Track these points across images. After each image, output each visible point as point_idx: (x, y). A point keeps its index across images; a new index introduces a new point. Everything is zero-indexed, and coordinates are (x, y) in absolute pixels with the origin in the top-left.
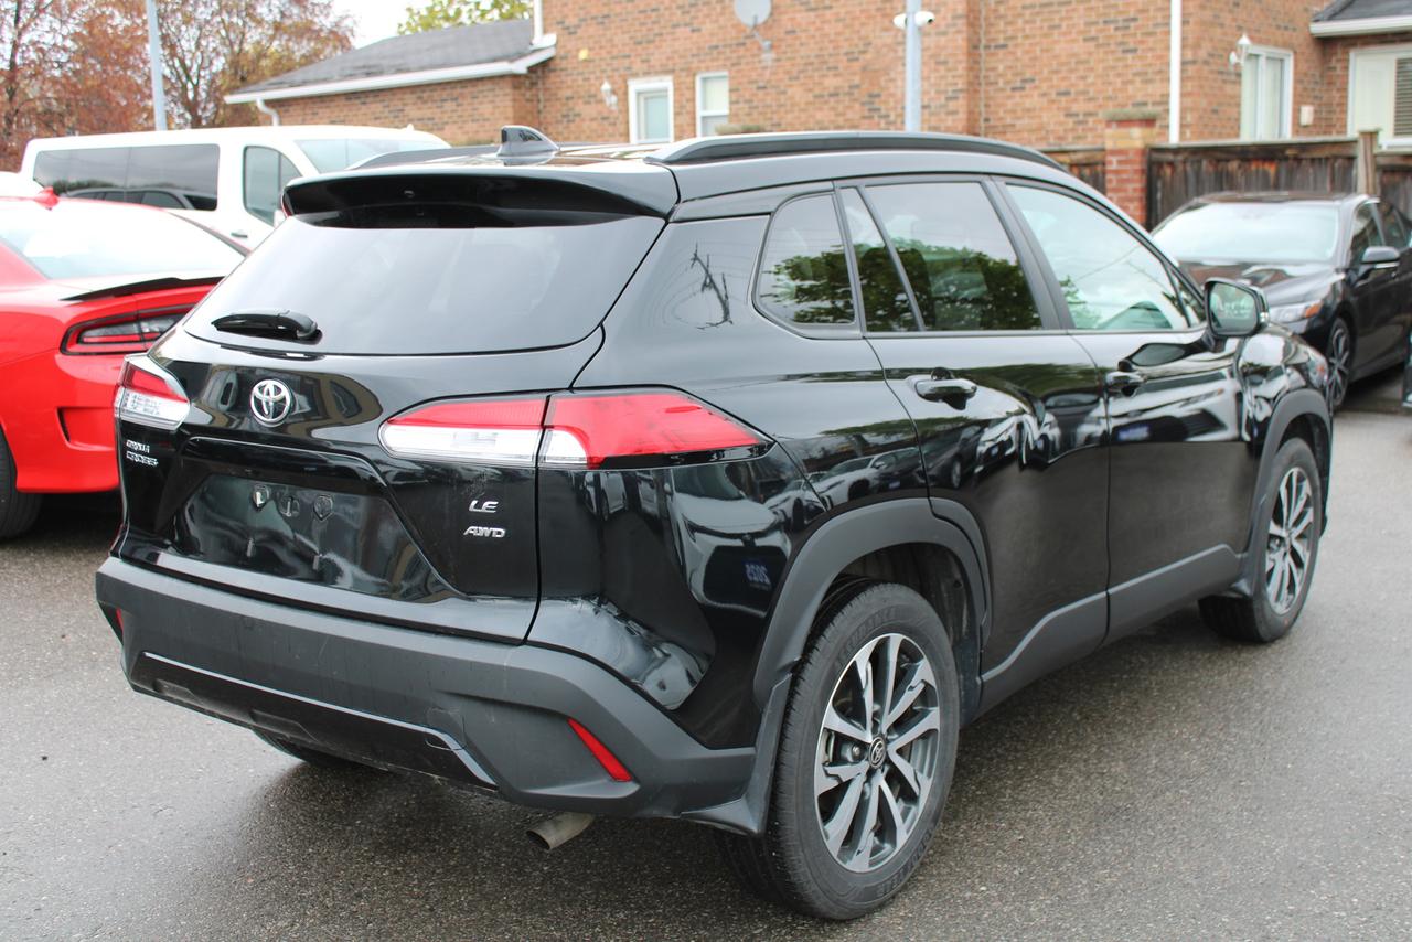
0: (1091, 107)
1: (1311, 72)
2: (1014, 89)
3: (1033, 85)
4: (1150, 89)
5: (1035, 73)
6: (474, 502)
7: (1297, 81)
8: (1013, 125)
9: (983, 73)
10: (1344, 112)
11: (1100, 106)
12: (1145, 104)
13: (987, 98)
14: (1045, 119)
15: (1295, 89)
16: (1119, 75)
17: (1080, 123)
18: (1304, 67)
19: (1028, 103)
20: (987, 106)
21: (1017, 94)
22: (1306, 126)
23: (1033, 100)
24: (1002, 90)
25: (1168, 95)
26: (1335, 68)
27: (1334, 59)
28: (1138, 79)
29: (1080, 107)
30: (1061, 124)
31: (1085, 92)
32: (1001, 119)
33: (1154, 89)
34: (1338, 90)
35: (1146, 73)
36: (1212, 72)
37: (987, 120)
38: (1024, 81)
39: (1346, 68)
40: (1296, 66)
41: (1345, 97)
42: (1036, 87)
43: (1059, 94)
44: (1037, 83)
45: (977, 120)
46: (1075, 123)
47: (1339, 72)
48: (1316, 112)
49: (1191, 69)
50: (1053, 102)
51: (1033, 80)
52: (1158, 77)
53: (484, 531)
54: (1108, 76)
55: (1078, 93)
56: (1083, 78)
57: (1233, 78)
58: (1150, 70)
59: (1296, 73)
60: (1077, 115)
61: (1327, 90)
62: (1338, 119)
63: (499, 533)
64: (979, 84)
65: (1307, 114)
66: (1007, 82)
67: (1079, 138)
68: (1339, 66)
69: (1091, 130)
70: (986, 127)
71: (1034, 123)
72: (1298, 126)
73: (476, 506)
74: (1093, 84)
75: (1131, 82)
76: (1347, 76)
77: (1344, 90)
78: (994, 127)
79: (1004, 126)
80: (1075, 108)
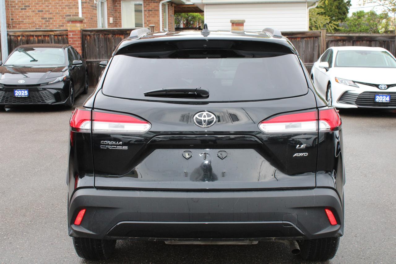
0: (51, 16)
1: (111, 7)
2: (22, 9)
3: (29, 8)
4: (71, 10)
5: (30, 4)
6: (298, 146)
7: (108, 10)
8: (23, 22)
9: (10, 3)
10: (121, 19)
11: (54, 16)
12: (70, 16)
13: (12, 12)
14: (34, 20)
15: (108, 12)
16: (60, 6)
17: (47, 21)
18: (109, 5)
19: (27, 14)
20: (12, 14)
21: (23, 11)
22: (111, 24)
23: (30, 13)
24: (17, 9)
25: (78, 13)
26: (117, 6)
27: (116, 3)
28: (67, 7)
29: (47, 16)
30: (40, 21)
31: (48, 11)
32: (18, 19)
33: (73, 11)
34: (118, 13)
35: (70, 6)
36: (90, 6)
37: (12, 19)
38: (26, 6)
39: (120, 6)
40: (107, 5)
41: (120, 15)
42: (30, 9)
43: (39, 11)
44: (30, 7)
45: (9, 20)
46: (45, 21)
47: (118, 7)
48: (113, 19)
49: (85, 5)
50: (37, 14)
51: (29, 6)
52: (74, 7)
53: (301, 154)
54: (56, 6)
55: (46, 11)
56: (48, 6)
57: (95, 8)
58: (71, 4)
59: (107, 7)
60: (46, 19)
61: (115, 13)
62: (119, 22)
63: (306, 154)
64: (9, 7)
65: (111, 20)
66: (20, 7)
67: (47, 26)
68: (118, 5)
69: (52, 24)
70: (12, 22)
71: (30, 21)
72: (109, 24)
73: (299, 147)
74: (51, 8)
75: (65, 8)
76: (120, 8)
77: (120, 13)
78: (15, 22)
79: (19, 22)
80: (45, 16)
